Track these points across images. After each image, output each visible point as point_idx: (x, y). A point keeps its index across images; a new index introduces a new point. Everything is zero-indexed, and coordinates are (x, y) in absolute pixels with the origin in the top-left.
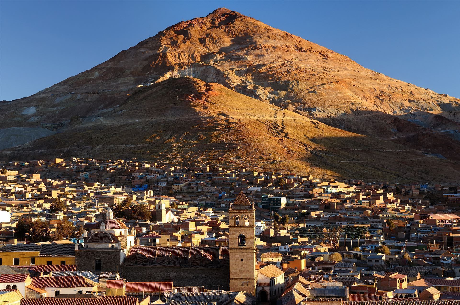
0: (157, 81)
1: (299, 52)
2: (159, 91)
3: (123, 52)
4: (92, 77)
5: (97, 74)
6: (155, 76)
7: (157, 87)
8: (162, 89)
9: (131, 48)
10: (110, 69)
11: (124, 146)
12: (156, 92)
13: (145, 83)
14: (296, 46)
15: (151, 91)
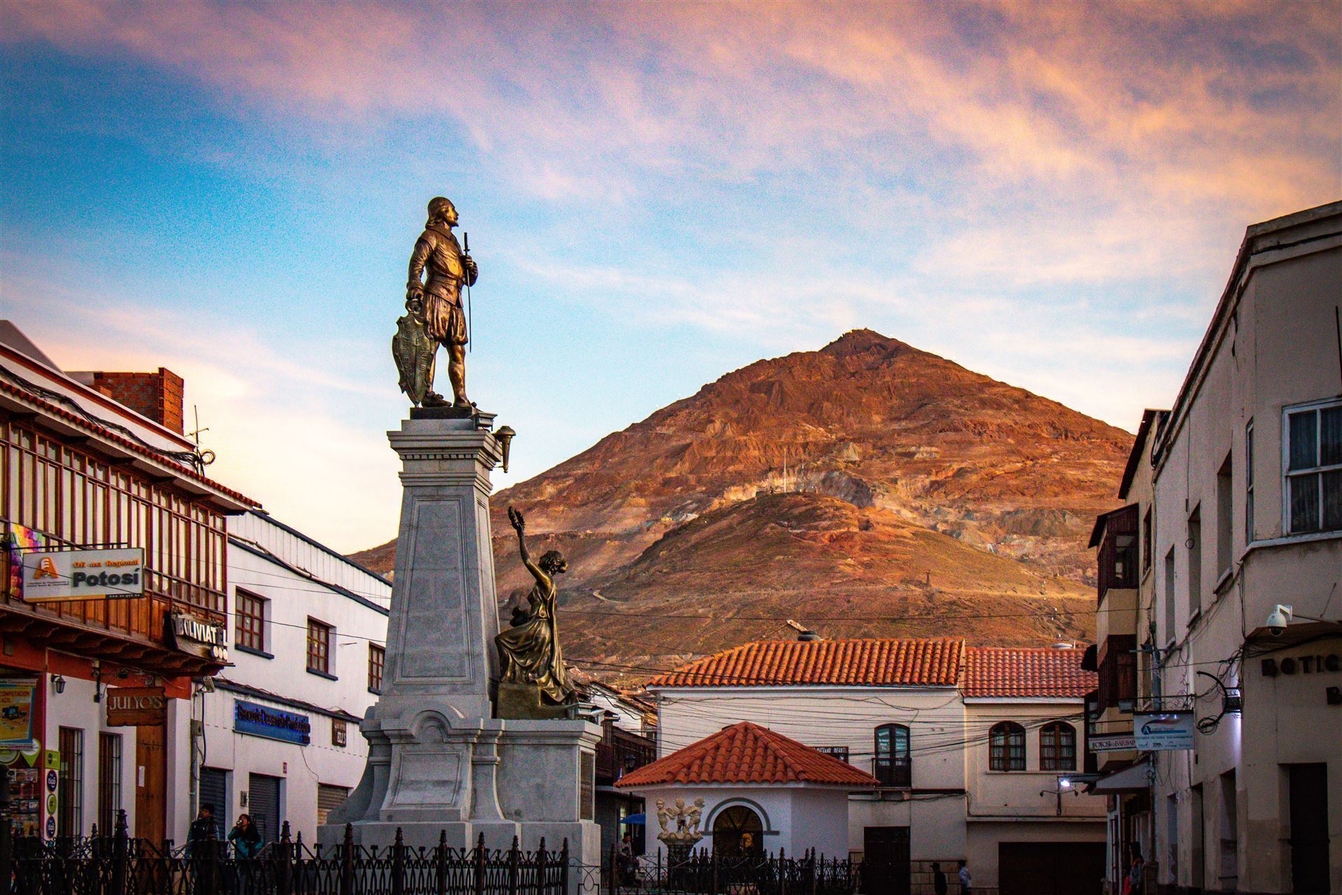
0: (708, 510)
1: (1061, 442)
2: (737, 525)
3: (615, 436)
4: (539, 498)
5: (550, 490)
6: (699, 495)
7: (732, 516)
8: (743, 521)
9: (634, 427)
10: (583, 478)
11: (677, 657)
12: (730, 528)
13: (675, 514)
14: (1052, 425)
15: (715, 527)
